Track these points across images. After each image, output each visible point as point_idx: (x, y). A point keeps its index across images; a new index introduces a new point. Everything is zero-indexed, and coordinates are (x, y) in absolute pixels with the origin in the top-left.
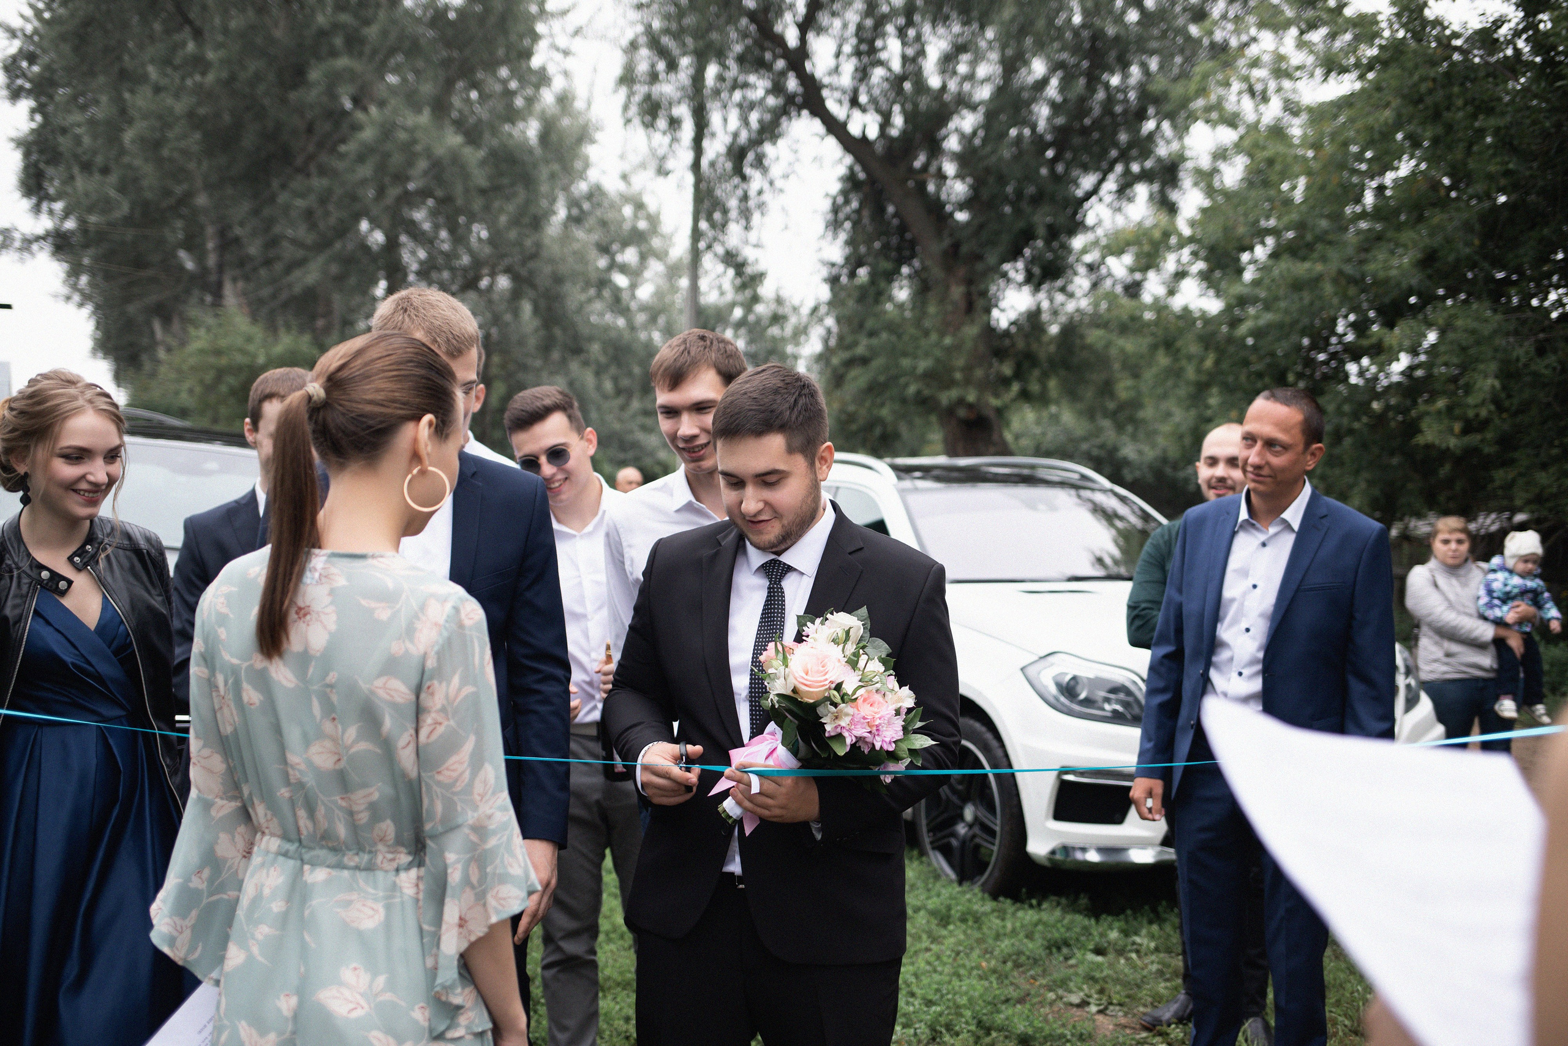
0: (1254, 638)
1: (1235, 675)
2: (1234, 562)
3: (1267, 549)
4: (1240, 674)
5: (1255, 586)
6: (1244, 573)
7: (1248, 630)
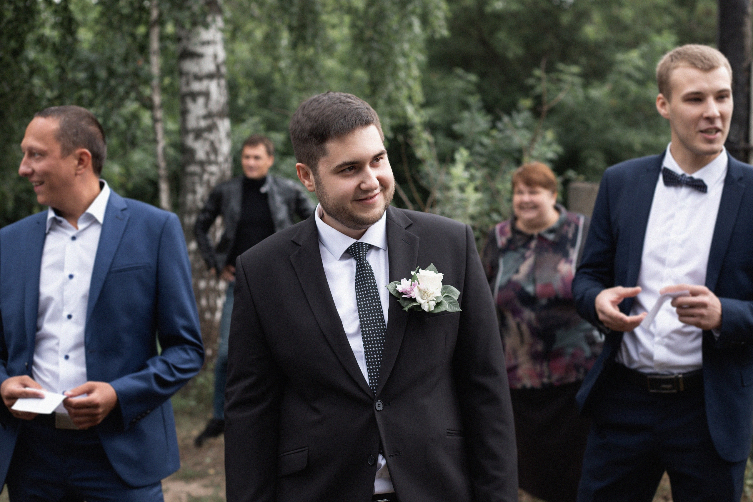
0: (77, 323)
1: (62, 359)
2: (47, 260)
3: (78, 242)
4: (67, 357)
5: (71, 277)
6: (59, 266)
7: (70, 317)
